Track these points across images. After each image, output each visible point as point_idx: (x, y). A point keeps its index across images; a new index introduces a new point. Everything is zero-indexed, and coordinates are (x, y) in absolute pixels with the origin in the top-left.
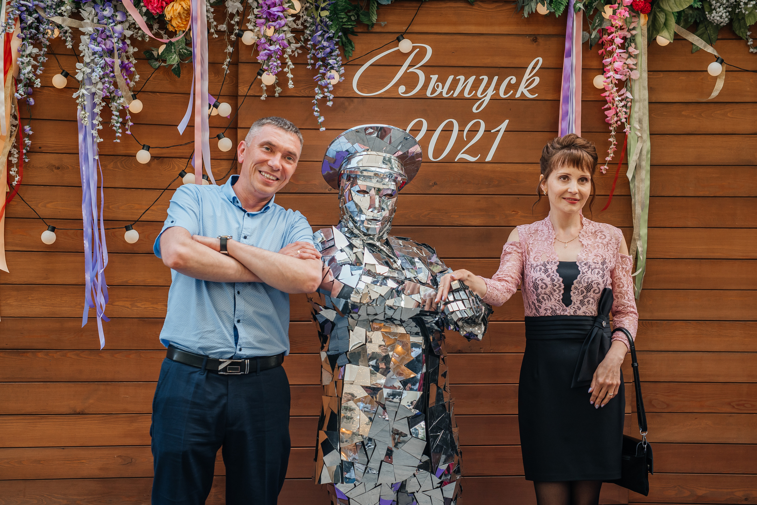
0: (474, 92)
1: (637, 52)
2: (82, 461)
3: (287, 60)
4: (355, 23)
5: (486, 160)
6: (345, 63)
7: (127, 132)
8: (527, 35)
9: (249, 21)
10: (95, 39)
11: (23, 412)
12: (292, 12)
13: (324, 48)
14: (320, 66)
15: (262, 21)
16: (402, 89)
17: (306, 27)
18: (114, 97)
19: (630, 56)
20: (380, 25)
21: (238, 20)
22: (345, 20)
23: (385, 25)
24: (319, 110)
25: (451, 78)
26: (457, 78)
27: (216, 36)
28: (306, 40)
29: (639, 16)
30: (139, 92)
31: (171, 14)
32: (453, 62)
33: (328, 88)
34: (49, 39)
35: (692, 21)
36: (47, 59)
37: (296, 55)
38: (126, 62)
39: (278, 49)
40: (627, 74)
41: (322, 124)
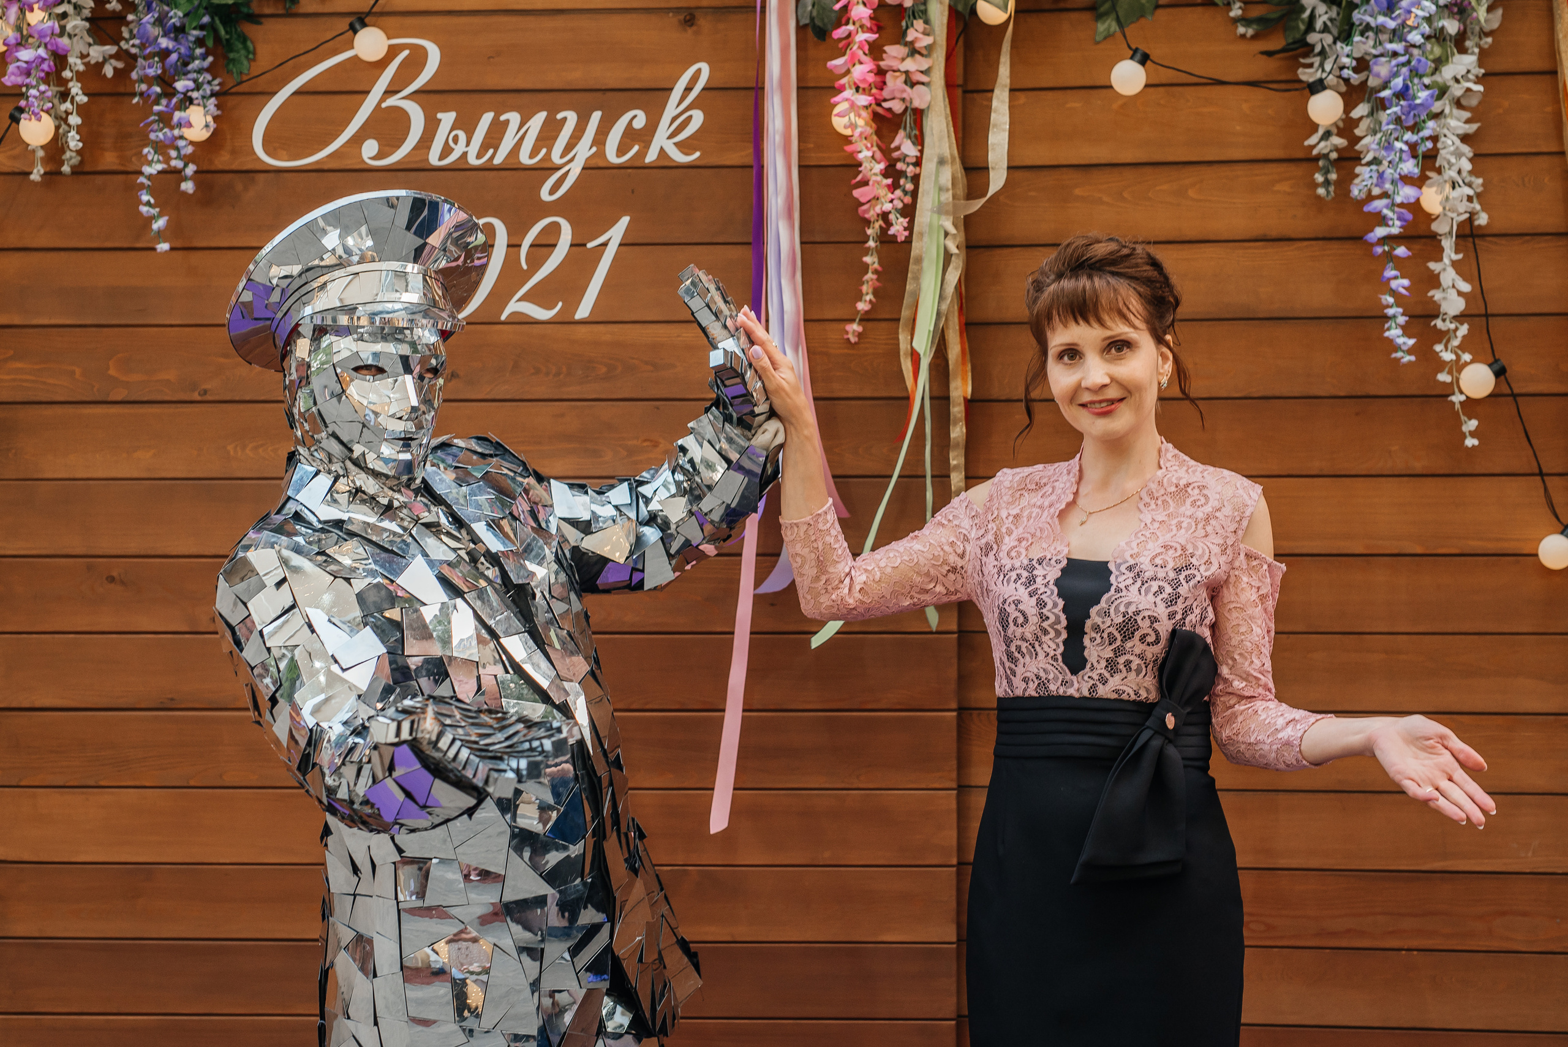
0: (544, 151)
1: (924, 42)
3: (71, 84)
5: (577, 317)
6: (227, 88)
8: (668, 10)
13: (165, 54)
14: (158, 97)
16: (370, 148)
19: (914, 52)
24: (152, 201)
25: (487, 118)
32: (492, 81)
33: (177, 149)
37: (105, 74)
39: (40, 57)
40: (905, 95)
41: (161, 235)
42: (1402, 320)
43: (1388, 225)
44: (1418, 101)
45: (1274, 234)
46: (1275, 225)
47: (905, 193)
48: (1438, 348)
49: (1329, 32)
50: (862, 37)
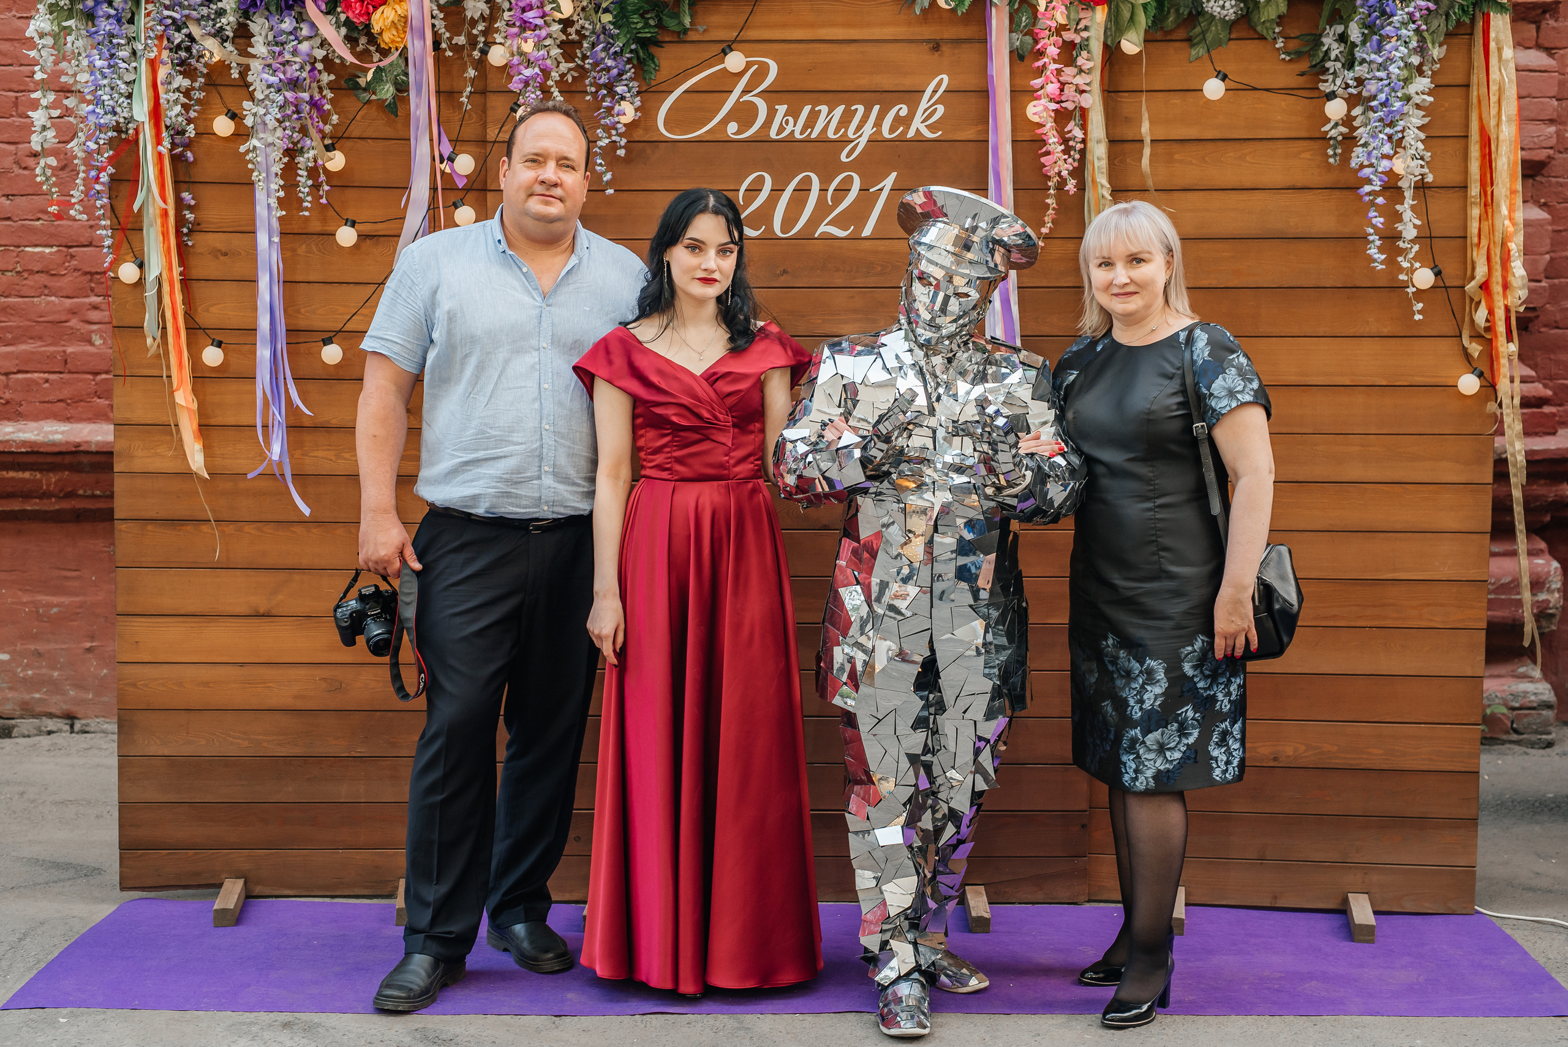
0: (843, 130)
1: (1088, 65)
2: (271, 685)
3: (553, 90)
4: (656, 30)
5: (863, 235)
6: (644, 89)
7: (321, 201)
8: (923, 41)
9: (497, 30)
10: (269, 66)
11: (182, 612)
12: (558, 16)
13: (608, 69)
14: (604, 96)
15: (515, 30)
16: (733, 127)
17: (584, 37)
18: (302, 148)
19: (1081, 71)
20: (697, 30)
21: (484, 29)
22: (639, 26)
23: (705, 31)
24: (602, 163)
25: (807, 109)
26: (817, 109)
27: (449, 53)
28: (584, 57)
29: (1093, 10)
30: (340, 138)
31: (381, 24)
32: (811, 85)
33: (616, 129)
34: (206, 65)
35: (1186, 13)
36: (204, 94)
37: (570, 80)
38: (317, 97)
39: (536, 73)
40: (1076, 99)
41: (609, 184)
42: (1378, 243)
43: (1372, 184)
44: (1394, 109)
45: (1299, 185)
46: (1300, 179)
47: (1074, 160)
48: (1400, 259)
49: (1339, 61)
50: (1053, 66)
